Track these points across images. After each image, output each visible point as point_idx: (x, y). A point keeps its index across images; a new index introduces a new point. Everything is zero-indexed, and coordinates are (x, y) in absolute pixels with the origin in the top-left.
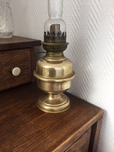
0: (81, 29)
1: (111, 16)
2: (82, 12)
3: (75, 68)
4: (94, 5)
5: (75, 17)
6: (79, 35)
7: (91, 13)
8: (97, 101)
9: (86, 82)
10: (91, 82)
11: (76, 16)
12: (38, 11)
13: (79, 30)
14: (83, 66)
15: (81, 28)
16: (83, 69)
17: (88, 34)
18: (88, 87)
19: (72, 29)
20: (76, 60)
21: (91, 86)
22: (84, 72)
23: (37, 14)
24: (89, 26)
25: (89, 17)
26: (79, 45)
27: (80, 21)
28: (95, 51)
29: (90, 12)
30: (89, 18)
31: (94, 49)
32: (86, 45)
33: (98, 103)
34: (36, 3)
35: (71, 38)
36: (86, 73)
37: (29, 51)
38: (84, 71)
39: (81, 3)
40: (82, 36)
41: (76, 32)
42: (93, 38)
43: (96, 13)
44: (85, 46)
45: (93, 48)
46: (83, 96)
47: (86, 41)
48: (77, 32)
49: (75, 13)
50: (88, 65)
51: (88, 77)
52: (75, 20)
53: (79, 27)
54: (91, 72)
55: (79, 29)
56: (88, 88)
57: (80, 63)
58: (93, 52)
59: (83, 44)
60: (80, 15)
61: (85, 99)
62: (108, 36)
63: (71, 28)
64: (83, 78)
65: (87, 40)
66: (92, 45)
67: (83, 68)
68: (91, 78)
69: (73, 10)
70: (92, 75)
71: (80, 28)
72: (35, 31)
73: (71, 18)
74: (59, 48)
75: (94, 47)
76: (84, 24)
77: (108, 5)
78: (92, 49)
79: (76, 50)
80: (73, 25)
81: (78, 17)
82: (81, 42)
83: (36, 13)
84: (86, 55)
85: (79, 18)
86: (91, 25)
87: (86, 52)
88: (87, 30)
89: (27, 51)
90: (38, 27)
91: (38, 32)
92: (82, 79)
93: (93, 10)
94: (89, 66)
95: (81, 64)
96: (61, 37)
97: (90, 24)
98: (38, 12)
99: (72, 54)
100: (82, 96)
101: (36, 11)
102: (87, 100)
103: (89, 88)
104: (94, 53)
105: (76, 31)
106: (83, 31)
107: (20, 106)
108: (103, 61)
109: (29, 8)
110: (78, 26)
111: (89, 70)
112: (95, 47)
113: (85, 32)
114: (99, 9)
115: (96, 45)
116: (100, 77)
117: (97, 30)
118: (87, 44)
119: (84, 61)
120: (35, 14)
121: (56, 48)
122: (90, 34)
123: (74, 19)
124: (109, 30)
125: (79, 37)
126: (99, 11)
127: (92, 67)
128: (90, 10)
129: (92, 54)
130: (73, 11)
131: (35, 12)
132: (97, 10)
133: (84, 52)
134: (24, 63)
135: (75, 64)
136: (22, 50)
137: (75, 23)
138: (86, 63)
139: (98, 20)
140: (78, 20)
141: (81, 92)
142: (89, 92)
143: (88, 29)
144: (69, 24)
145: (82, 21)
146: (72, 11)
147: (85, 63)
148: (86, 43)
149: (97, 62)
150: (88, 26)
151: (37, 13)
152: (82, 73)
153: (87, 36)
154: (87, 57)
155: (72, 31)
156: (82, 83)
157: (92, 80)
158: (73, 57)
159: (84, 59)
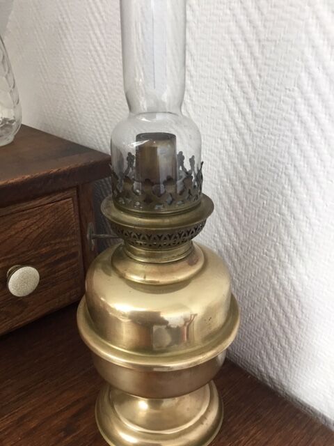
0: (261, 132)
2: (265, 64)
3: (240, 265)
5: (239, 82)
6: (253, 154)
7: (303, 74)
8: (322, 396)
9: (279, 322)
10: (299, 327)
11: (244, 78)
12: (103, 44)
13: (255, 133)
14: (271, 267)
15: (262, 127)
16: (271, 278)
17: (288, 153)
18: (289, 343)
19: (225, 126)
20: (241, 238)
21: (298, 342)
22: (274, 289)
23: (99, 56)
24: (296, 123)
25: (296, 89)
26: (253, 188)
27: (258, 100)
28: (319, 221)
29: (299, 69)
30: (296, 94)
31: (313, 215)
32: (282, 194)
33: (323, 405)
34: (93, 13)
35: (222, 160)
36: (281, 294)
37: (70, 199)
38: (274, 284)
39: (261, 29)
40: (265, 159)
41: (244, 139)
42: (312, 171)
43: (327, 74)
44: (278, 198)
45: (311, 209)
46: (269, 367)
47: (281, 177)
48: (247, 138)
49: (238, 66)
50: (289, 266)
51: (289, 310)
52: (239, 93)
53: (255, 121)
54: (300, 294)
55: (253, 128)
56: (287, 346)
57: (256, 253)
58: (310, 223)
59: (270, 188)
60: (258, 78)
61: (275, 377)
63: (224, 121)
64: (268, 308)
65: (288, 175)
66: (305, 196)
67: (270, 272)
68: (300, 316)
69: (232, 53)
70: (306, 306)
71: (260, 129)
72: (96, 115)
73: (223, 82)
74: (170, 237)
75: (314, 206)
76: (273, 114)
78: (304, 212)
79: (241, 203)
80: (230, 112)
81: (252, 83)
82: (261, 180)
83: (96, 51)
84: (283, 231)
85: (255, 88)
86: (303, 122)
87: (283, 220)
88: (286, 136)
89: (62, 202)
90: (103, 100)
91: (106, 118)
92: (266, 309)
94: (292, 272)
95: (262, 258)
96: (181, 193)
97: (299, 116)
98: (101, 47)
99: (228, 215)
100: (265, 368)
101: (97, 44)
102: (285, 383)
103: (293, 346)
104: (315, 228)
105: (241, 134)
106: (271, 139)
107: (33, 425)
109: (71, 31)
110: (249, 117)
112: (319, 207)
113: (277, 146)
115: (321, 200)
117: (329, 145)
118: (285, 191)
119: (273, 250)
120: (94, 53)
121: (160, 238)
122: (298, 157)
123: (236, 88)
125: (253, 159)
127: (306, 278)
128: (300, 63)
129: (307, 230)
130: (230, 57)
131: (92, 48)
133: (273, 218)
134: (53, 242)
135: (240, 255)
136: (44, 200)
137: (237, 103)
138: (282, 259)
140: (252, 95)
141: (263, 352)
142: (291, 361)
143: (289, 134)
144: (215, 105)
145: (268, 100)
146: (226, 59)
147: (278, 257)
148: (283, 188)
149: (326, 263)
150: (293, 125)
151: (101, 52)
152: (266, 289)
153: (285, 161)
154: (286, 238)
155: (228, 132)
156: (264, 323)
157: (302, 321)
158: (230, 228)
159: (273, 241)
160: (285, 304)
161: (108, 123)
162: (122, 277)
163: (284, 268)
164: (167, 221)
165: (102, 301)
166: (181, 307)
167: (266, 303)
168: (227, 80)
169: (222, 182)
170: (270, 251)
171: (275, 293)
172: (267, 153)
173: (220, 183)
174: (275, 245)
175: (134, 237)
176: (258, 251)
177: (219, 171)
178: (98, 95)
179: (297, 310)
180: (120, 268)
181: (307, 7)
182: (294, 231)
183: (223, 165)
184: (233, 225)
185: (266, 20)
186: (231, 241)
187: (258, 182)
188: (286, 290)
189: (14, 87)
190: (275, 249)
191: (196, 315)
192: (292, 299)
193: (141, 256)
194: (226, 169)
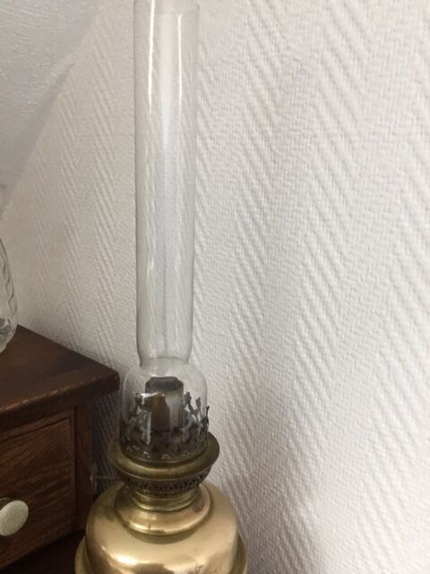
0: (266, 365)
1: (378, 355)
2: (268, 306)
3: (251, 498)
4: (313, 296)
5: (245, 317)
6: (260, 384)
9: (292, 564)
10: (312, 571)
11: (249, 314)
13: (261, 366)
14: (281, 504)
16: (281, 514)
17: (292, 389)
19: (233, 354)
20: (251, 469)
22: (286, 528)
23: (106, 265)
24: (297, 363)
25: (295, 332)
26: (261, 418)
27: (262, 336)
28: (324, 459)
29: (297, 316)
30: (296, 337)
31: (318, 453)
32: (289, 427)
34: (102, 226)
35: (230, 385)
36: (292, 532)
38: (285, 522)
39: (264, 276)
40: (271, 391)
41: (250, 369)
42: (315, 410)
43: (321, 325)
44: (285, 431)
45: (315, 447)
47: (286, 411)
48: (254, 368)
49: (243, 303)
50: (299, 503)
51: (300, 550)
52: (244, 327)
53: (260, 354)
54: (311, 534)
55: (259, 360)
57: (266, 487)
58: (316, 461)
59: (277, 420)
60: (261, 317)
62: (370, 421)
63: (231, 349)
64: (281, 548)
65: (293, 410)
66: (309, 433)
67: (281, 508)
68: (312, 557)
69: (238, 291)
70: (316, 546)
71: (265, 362)
72: (100, 321)
73: (230, 314)
74: (176, 487)
75: (318, 444)
76: (276, 352)
77: (363, 311)
78: (310, 448)
79: (250, 431)
80: (237, 342)
81: (256, 320)
82: (268, 412)
83: (104, 261)
84: (291, 465)
85: (258, 325)
86: (303, 363)
87: (291, 454)
88: (289, 373)
89: (58, 424)
90: (108, 308)
91: (109, 325)
93: (308, 313)
94: (302, 510)
95: (273, 492)
99: (237, 442)
104: (321, 466)
105: (247, 364)
106: (275, 373)
108: (356, 505)
110: (255, 350)
111: (303, 524)
112: (324, 446)
113: (282, 380)
114: (331, 317)
115: (324, 439)
116: (346, 564)
117: (327, 387)
118: (291, 425)
119: (283, 485)
121: (166, 487)
122: (301, 394)
123: (242, 322)
124: (372, 400)
125: (259, 390)
126: (333, 323)
127: (316, 518)
128: (298, 311)
129: (314, 467)
130: (235, 293)
131: (99, 257)
132: (323, 316)
133: (282, 451)
135: (250, 487)
136: (40, 424)
137: (243, 336)
138: (292, 495)
139: (327, 351)
140: (256, 330)
143: (291, 371)
145: (271, 338)
146: (232, 295)
147: (288, 493)
148: (289, 422)
149: (334, 502)
150: (294, 364)
152: (277, 527)
153: (290, 396)
154: (294, 473)
155: (236, 360)
156: (277, 566)
157: (314, 563)
158: (239, 456)
159: (282, 475)
160: (297, 544)
161: (111, 330)
162: (126, 526)
163: (294, 504)
164: (173, 470)
165: (103, 551)
166: (187, 559)
167: (278, 543)
168: (233, 313)
169: (230, 407)
170: (280, 486)
171: (287, 533)
172: (272, 386)
173: (228, 408)
174: (285, 480)
175: (141, 486)
176: (268, 485)
177: (227, 397)
178: (103, 302)
179: (309, 551)
180: (124, 515)
181: (301, 266)
182: (301, 466)
183: (231, 390)
184: (242, 455)
185: (267, 270)
186: (241, 472)
187: (266, 412)
188: (297, 529)
189: (13, 295)
190: (285, 484)
191: (202, 566)
192: (303, 539)
193: (146, 503)
194: (234, 396)
